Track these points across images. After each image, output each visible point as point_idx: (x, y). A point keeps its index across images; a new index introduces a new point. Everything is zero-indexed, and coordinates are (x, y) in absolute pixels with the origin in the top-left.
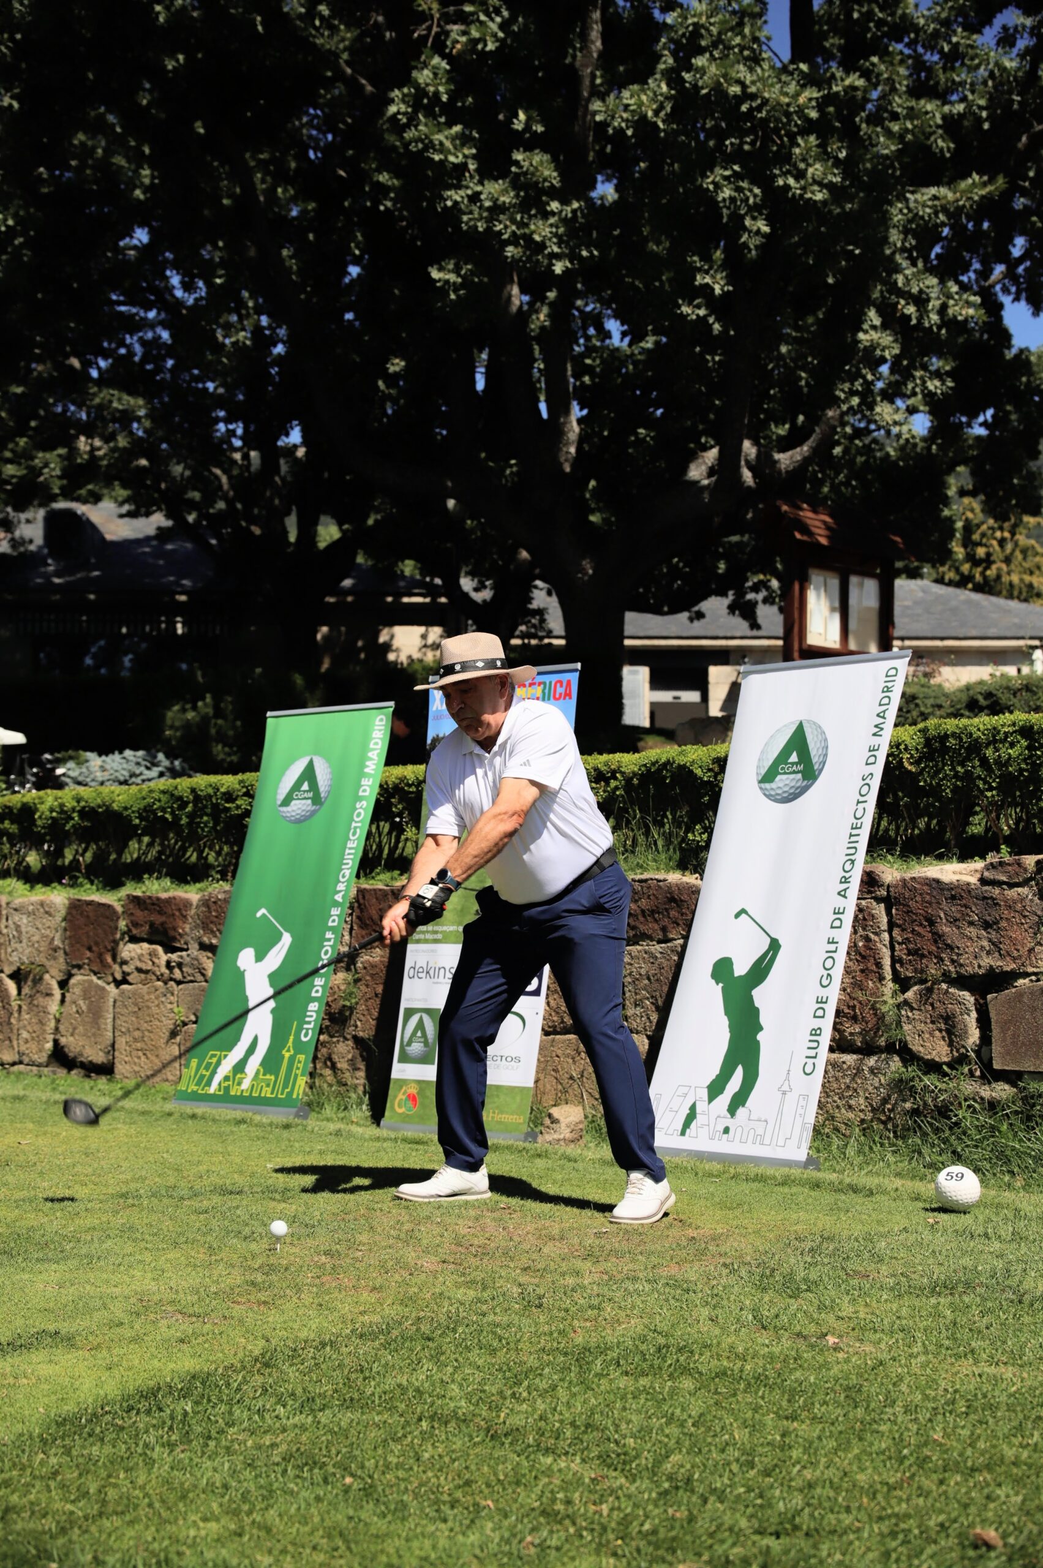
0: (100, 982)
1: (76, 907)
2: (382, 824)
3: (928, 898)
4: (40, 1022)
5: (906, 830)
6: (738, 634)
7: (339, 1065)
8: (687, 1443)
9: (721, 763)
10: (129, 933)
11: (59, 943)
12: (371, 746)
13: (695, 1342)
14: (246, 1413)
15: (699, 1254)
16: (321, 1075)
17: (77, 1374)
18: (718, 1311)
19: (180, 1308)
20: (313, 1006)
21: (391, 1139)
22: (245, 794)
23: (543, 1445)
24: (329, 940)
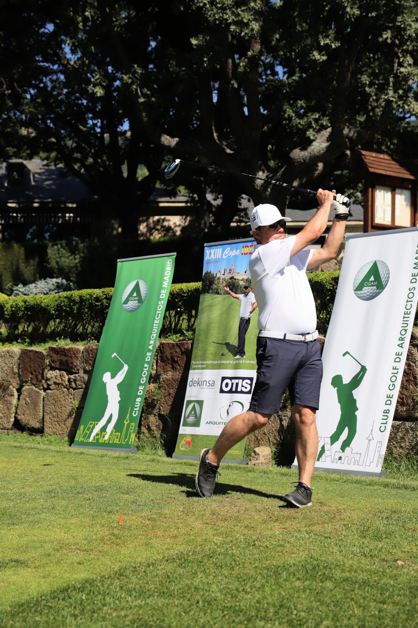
0: (36, 389)
1: (24, 353)
2: (171, 312)
4: (8, 408)
7: (152, 428)
8: (331, 615)
9: (336, 280)
10: (50, 365)
11: (16, 370)
12: (166, 274)
13: (332, 563)
14: (112, 600)
15: (331, 519)
16: (143, 433)
17: (29, 580)
18: (342, 548)
19: (78, 547)
20: (139, 400)
21: (178, 463)
22: (106, 298)
23: (259, 616)
24: (146, 368)
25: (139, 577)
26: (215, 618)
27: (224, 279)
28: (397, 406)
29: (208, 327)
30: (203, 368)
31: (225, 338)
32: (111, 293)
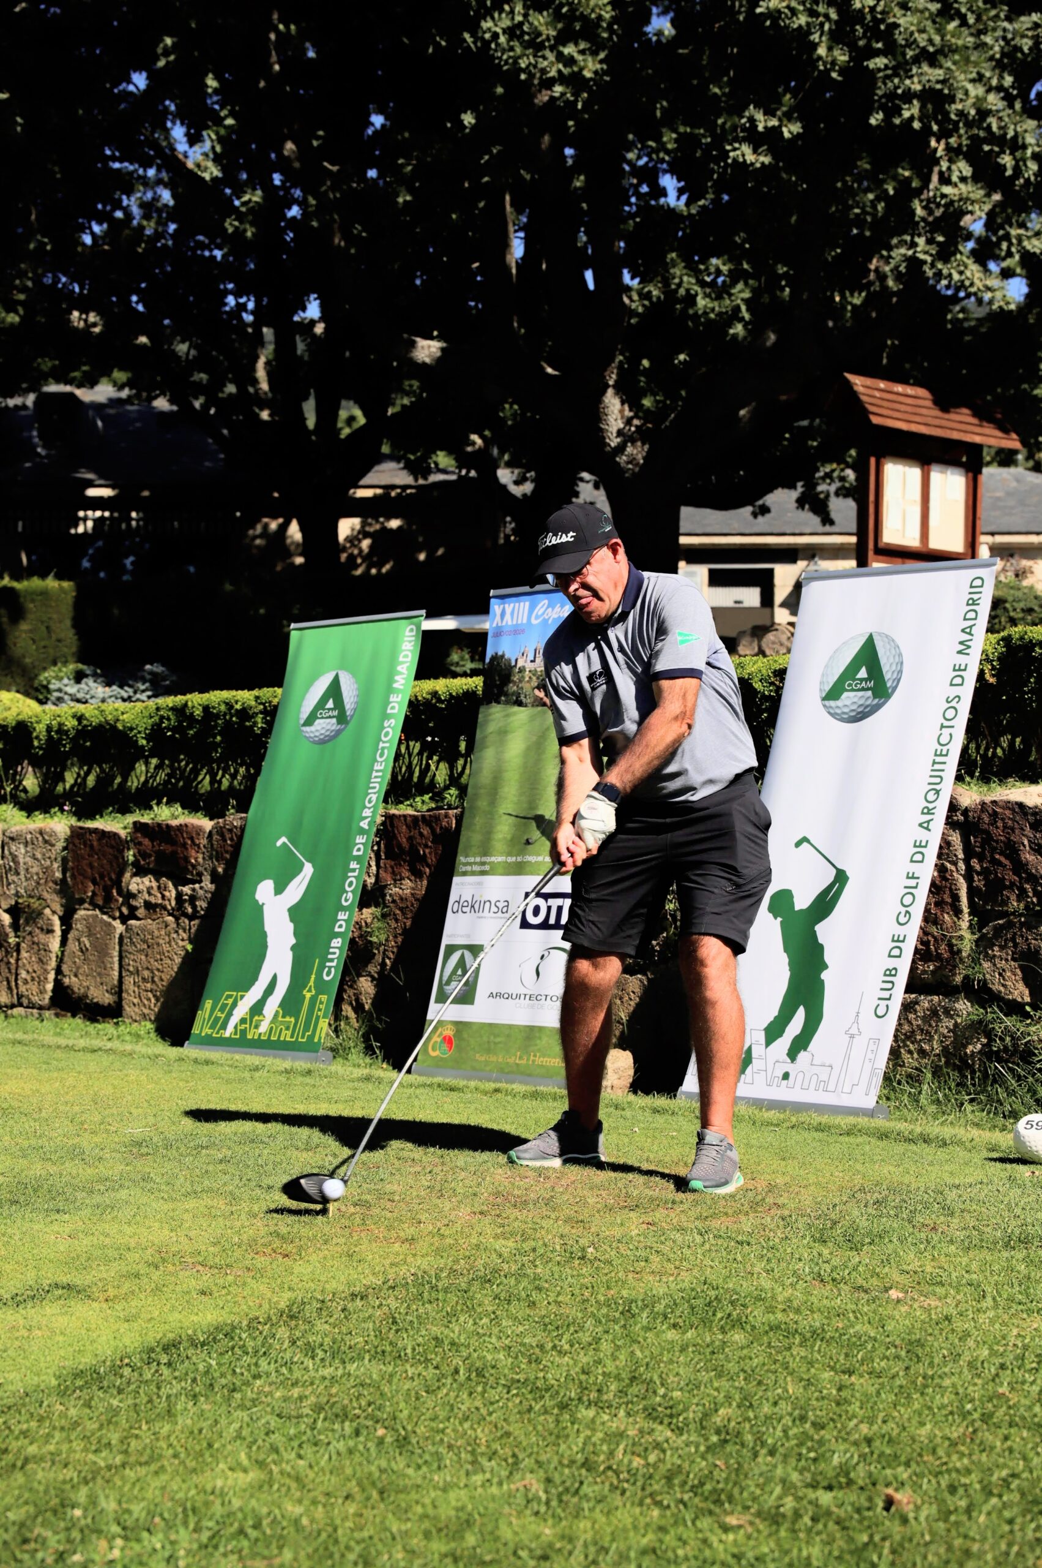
0: (105, 917)
1: (77, 834)
2: (411, 744)
3: (1010, 823)
4: (41, 961)
5: (987, 749)
6: (808, 531)
8: (737, 1397)
9: (781, 674)
10: (135, 864)
11: (58, 875)
12: (401, 659)
13: (750, 1294)
14: (272, 1366)
15: (755, 1205)
16: (347, 1018)
17: (94, 1326)
18: (773, 1264)
19: (201, 1259)
20: (337, 943)
21: (424, 1085)
22: (265, 712)
23: (585, 1398)
24: (354, 870)
25: (332, 1320)
26: (492, 1403)
27: (534, 672)
28: (914, 962)
29: (497, 778)
30: (483, 873)
31: (532, 803)
32: (275, 701)
